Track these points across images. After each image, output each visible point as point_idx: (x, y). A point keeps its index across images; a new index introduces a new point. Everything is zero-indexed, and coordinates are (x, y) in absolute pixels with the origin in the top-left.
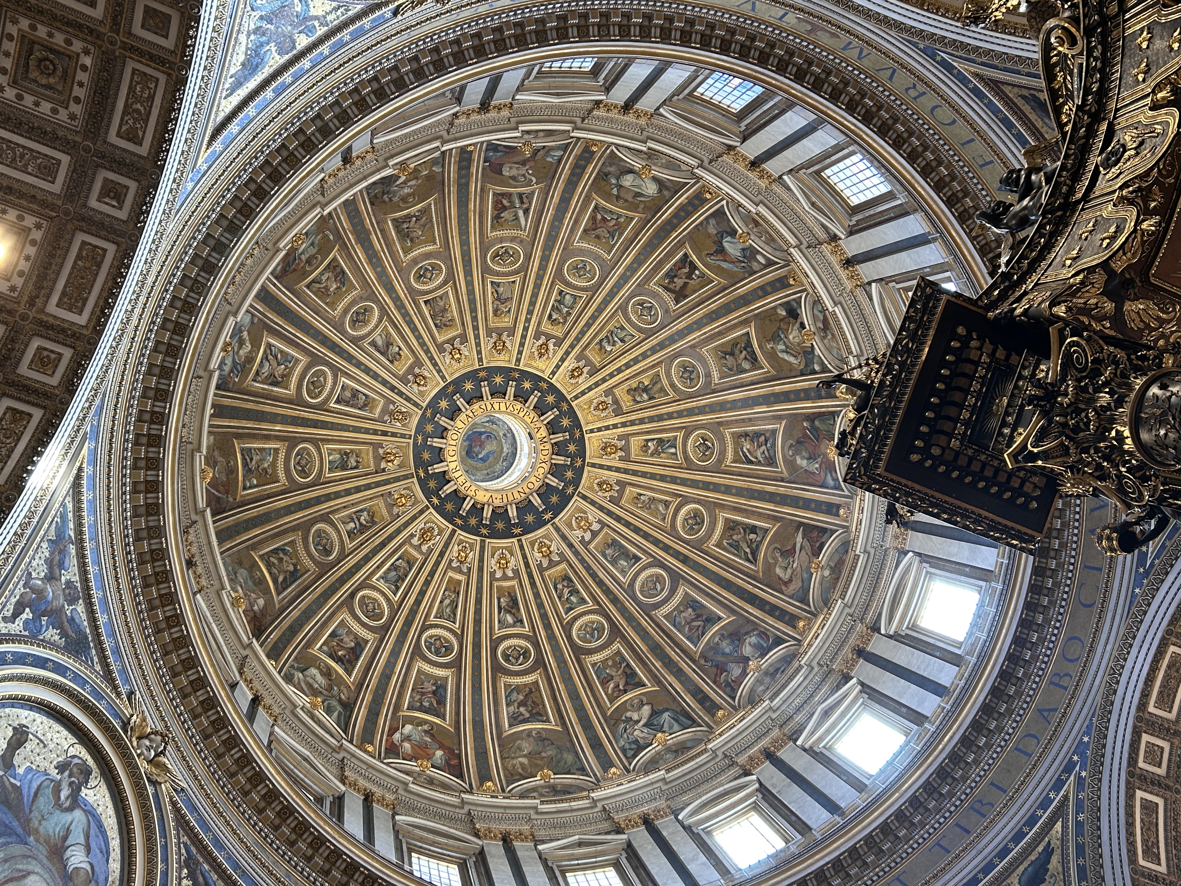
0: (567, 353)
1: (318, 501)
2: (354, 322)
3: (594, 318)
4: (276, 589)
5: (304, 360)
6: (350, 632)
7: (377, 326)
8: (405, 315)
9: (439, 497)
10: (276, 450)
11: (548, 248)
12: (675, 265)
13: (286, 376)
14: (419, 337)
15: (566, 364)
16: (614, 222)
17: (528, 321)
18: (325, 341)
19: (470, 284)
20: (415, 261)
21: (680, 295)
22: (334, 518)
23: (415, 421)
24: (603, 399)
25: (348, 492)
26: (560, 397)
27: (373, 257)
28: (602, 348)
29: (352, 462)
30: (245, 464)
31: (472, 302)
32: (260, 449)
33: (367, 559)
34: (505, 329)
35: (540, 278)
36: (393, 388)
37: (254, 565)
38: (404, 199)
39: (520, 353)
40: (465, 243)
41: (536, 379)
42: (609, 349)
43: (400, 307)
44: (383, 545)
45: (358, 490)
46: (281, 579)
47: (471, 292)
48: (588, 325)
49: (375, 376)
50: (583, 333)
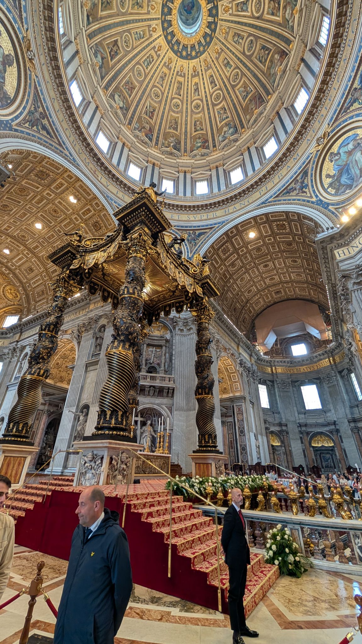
0: (154, 41)
1: (241, 61)
2: (199, 106)
3: (142, 50)
4: (270, 51)
5: (216, 108)
6: (269, 7)
7: (195, 100)
8: (187, 97)
9: (214, 20)
10: (238, 90)
11: (145, 90)
12: (114, 58)
13: (221, 108)
14: (188, 85)
15: (156, 37)
16: (127, 87)
17: (159, 65)
18: (208, 109)
19: (168, 93)
20: (177, 113)
21: (116, 41)
22: (242, 50)
23: (203, 56)
24: (151, 11)
25: (233, 53)
26: (163, 23)
27: (186, 124)
28: (144, 35)
29: (226, 62)
30: (247, 96)
31: (170, 85)
32: (241, 95)
33: (245, 24)
34: (165, 66)
35: (151, 79)
36: (202, 74)
37: (269, 68)
38: (173, 137)
39: (166, 53)
40: (164, 109)
41: (166, 37)
42: (142, 33)
43: (187, 101)
44: (239, 23)
45: (231, 51)
46: (267, 52)
47: (169, 89)
48: (144, 48)
49: (204, 84)
50: (147, 46)
